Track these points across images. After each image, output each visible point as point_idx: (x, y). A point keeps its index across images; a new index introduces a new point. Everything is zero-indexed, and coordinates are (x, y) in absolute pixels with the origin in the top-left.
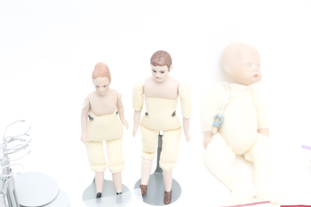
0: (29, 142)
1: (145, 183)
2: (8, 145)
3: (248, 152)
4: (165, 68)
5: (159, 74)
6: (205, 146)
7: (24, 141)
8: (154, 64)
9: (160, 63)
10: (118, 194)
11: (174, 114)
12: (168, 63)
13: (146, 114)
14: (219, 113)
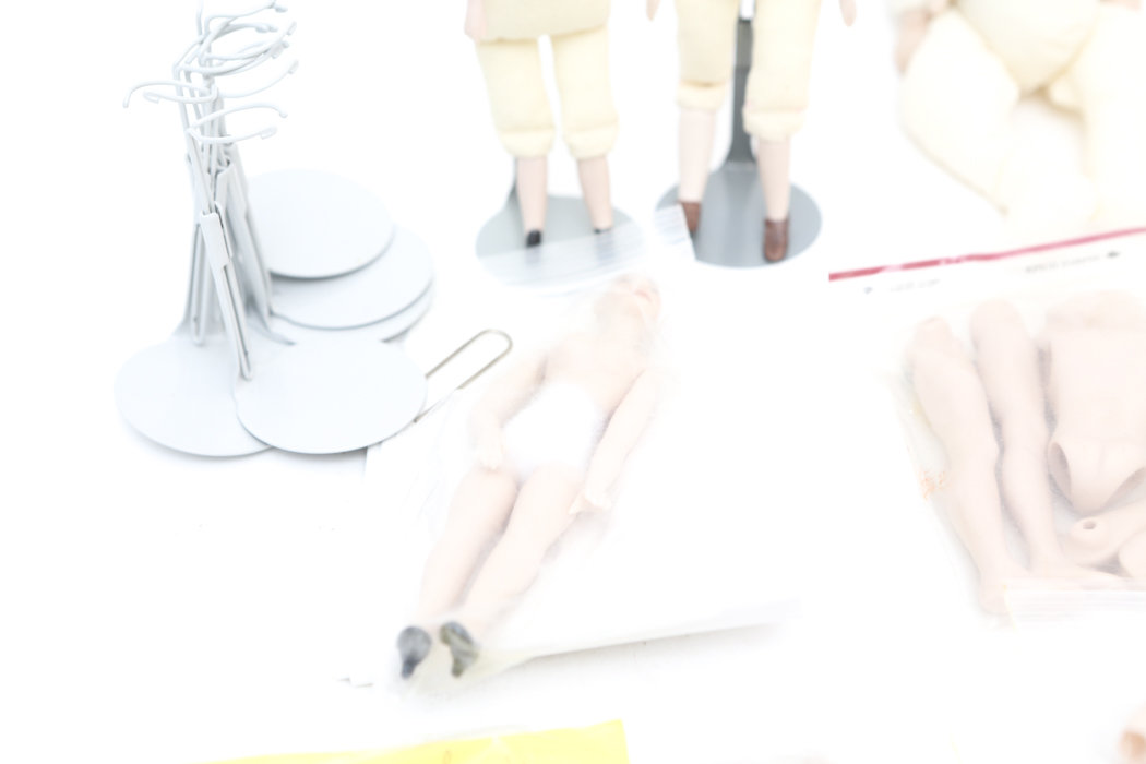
0: (289, 34)
1: (692, 194)
2: (215, 45)
3: (1063, 71)
6: (902, 65)
7: (269, 33)
10: (598, 231)
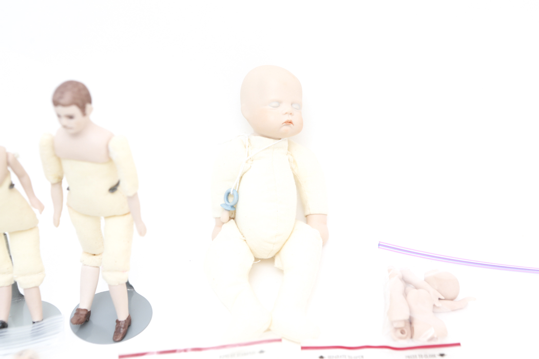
1: (84, 305)
3: (278, 253)
12: (79, 101)
13: (68, 189)
14: (231, 186)
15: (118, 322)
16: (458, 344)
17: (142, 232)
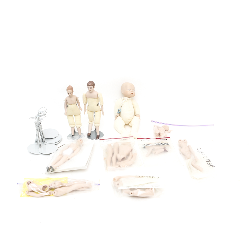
1: (89, 132)
3: (130, 122)
4: (92, 87)
5: (90, 89)
8: (88, 85)
9: (90, 85)
10: (79, 135)
11: (98, 105)
12: (93, 85)
13: (88, 105)
14: (119, 108)
15: (97, 135)
16: (170, 137)
17: (103, 114)
